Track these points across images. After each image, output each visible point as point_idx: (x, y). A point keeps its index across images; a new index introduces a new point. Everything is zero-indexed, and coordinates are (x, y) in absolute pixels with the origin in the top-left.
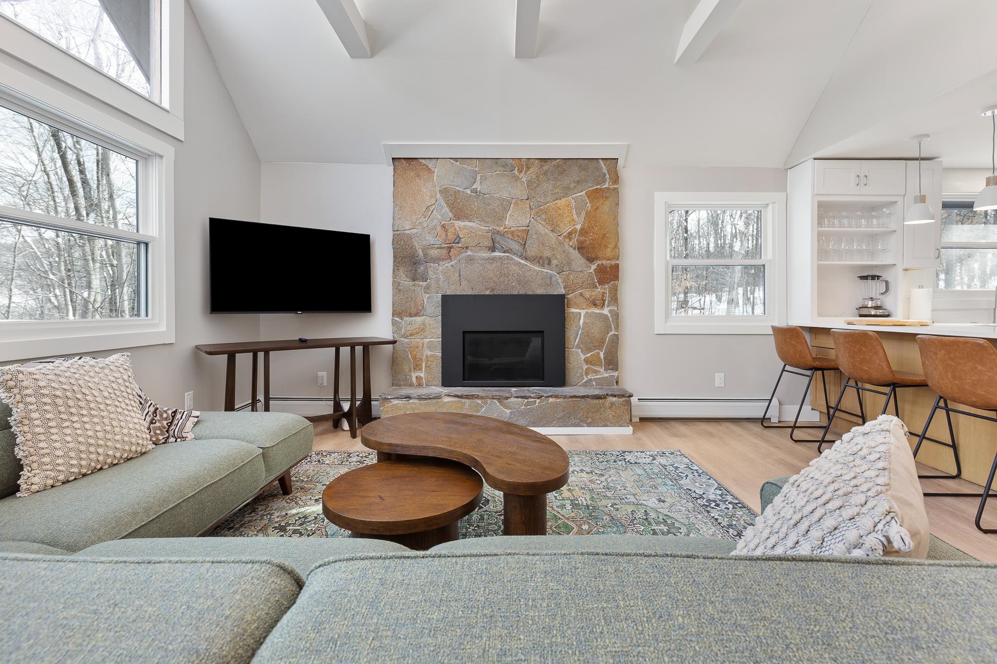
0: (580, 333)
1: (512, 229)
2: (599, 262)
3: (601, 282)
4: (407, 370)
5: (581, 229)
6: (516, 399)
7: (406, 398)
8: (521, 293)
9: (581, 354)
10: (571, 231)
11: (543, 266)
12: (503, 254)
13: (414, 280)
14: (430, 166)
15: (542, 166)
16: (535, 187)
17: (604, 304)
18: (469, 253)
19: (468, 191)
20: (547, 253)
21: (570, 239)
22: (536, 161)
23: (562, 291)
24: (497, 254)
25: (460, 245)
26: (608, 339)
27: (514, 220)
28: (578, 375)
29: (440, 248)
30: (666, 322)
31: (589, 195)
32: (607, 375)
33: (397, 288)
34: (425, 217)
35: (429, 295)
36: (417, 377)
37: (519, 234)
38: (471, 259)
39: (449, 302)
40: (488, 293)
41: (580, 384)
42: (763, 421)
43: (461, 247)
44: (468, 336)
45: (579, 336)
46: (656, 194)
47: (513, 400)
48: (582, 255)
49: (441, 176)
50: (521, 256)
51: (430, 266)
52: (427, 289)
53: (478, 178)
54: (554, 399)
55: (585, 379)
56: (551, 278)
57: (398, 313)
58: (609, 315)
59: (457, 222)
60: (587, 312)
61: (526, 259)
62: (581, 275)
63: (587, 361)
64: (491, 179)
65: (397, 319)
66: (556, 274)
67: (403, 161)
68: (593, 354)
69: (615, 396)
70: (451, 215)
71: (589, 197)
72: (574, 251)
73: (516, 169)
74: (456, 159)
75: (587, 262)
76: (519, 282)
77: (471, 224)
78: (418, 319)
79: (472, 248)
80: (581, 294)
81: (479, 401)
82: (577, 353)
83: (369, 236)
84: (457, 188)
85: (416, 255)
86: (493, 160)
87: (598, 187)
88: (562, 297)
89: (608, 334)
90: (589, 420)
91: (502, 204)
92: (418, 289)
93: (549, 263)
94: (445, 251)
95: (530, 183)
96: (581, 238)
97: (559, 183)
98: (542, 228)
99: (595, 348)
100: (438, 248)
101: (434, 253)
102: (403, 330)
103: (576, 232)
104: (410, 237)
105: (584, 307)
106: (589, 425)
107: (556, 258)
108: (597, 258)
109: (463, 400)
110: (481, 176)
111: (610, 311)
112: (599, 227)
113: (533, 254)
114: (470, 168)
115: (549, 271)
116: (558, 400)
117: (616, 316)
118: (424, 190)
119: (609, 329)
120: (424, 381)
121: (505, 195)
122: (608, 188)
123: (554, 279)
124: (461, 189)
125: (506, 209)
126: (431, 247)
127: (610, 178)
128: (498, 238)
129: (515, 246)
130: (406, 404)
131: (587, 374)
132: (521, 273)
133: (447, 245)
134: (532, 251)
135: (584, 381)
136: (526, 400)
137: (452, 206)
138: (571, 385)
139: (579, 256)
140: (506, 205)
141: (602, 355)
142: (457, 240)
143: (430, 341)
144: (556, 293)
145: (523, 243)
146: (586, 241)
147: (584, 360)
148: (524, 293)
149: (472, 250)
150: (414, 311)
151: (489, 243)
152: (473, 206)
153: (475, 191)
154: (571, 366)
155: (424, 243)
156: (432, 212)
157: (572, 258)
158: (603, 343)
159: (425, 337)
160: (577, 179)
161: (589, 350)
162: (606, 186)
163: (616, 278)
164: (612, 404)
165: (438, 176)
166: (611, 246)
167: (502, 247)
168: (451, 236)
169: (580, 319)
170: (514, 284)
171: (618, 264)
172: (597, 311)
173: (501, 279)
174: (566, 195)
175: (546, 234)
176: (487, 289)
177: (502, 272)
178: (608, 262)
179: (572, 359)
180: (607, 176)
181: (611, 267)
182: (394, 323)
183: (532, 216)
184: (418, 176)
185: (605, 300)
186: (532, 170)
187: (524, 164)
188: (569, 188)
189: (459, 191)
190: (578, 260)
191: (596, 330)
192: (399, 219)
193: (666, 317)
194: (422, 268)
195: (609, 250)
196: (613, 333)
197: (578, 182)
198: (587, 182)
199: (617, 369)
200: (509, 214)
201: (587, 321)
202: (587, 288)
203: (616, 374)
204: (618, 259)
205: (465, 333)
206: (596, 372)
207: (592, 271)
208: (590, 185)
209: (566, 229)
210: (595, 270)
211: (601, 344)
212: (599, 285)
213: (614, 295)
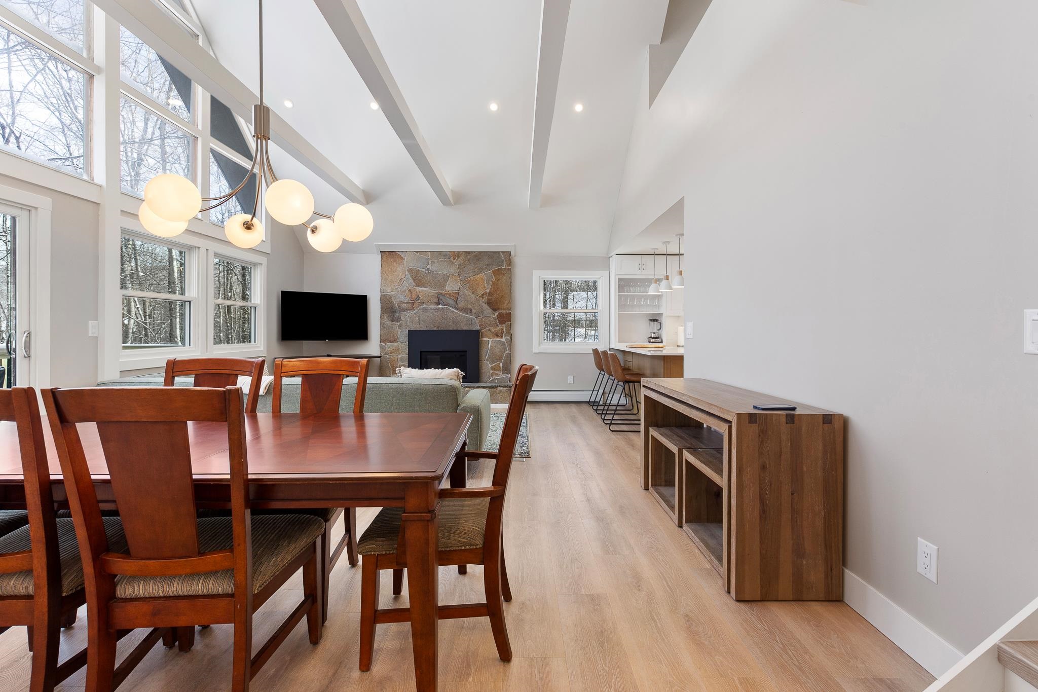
0: (488, 352)
1: (449, 292)
2: (500, 311)
4: (388, 373)
5: (489, 292)
8: (454, 329)
9: (490, 365)
10: (484, 293)
11: (467, 313)
12: (444, 307)
13: (392, 322)
14: (402, 256)
15: (467, 256)
16: (463, 268)
17: (502, 336)
18: (425, 306)
20: (470, 306)
21: (483, 298)
22: (464, 253)
23: (479, 328)
24: (440, 306)
25: (419, 301)
26: (505, 356)
27: (451, 286)
28: (487, 375)
29: (408, 303)
30: (539, 346)
31: (494, 272)
32: (504, 376)
33: (383, 326)
34: (399, 285)
35: (401, 330)
37: (453, 295)
38: (425, 310)
39: (412, 334)
40: (435, 329)
41: (489, 380)
42: (589, 402)
43: (420, 303)
44: (424, 353)
45: (488, 354)
46: (534, 272)
48: (490, 307)
49: (408, 262)
50: (455, 308)
51: (402, 313)
52: (400, 326)
53: (430, 262)
54: (469, 388)
57: (383, 340)
58: (506, 342)
59: (418, 287)
60: (492, 340)
61: (457, 309)
62: (489, 319)
63: (492, 368)
64: (437, 263)
65: (383, 343)
66: (475, 318)
67: (386, 253)
68: (496, 364)
69: (502, 387)
70: (414, 284)
71: (493, 274)
72: (485, 305)
73: (452, 257)
74: (417, 252)
75: (493, 311)
76: (454, 323)
77: (425, 289)
78: (395, 344)
80: (489, 330)
82: (487, 364)
83: (366, 296)
84: (418, 269)
85: (394, 307)
86: (438, 253)
87: (499, 268)
88: (478, 332)
89: (505, 353)
91: (444, 278)
92: (395, 326)
93: (471, 312)
94: (410, 305)
95: (459, 265)
96: (489, 297)
97: (476, 266)
98: (466, 291)
99: (497, 360)
100: (406, 303)
101: (404, 306)
102: (386, 350)
103: (486, 294)
104: (390, 296)
105: (491, 337)
107: (475, 309)
108: (498, 309)
110: (432, 262)
111: (506, 340)
112: (500, 291)
113: (461, 306)
114: (425, 257)
115: (470, 316)
117: (511, 342)
118: (399, 269)
119: (505, 349)
121: (446, 273)
122: (505, 269)
123: (473, 321)
125: (446, 281)
126: (403, 302)
128: (441, 297)
129: (451, 302)
131: (492, 376)
132: (454, 317)
133: (412, 301)
134: (460, 305)
135: (491, 379)
137: (415, 279)
138: (483, 381)
139: (488, 307)
140: (446, 278)
141: (501, 365)
142: (418, 298)
143: (402, 356)
144: (474, 329)
145: (456, 300)
146: (492, 299)
148: (456, 329)
149: (426, 304)
150: (392, 339)
151: (436, 300)
152: (427, 278)
153: (428, 270)
154: (483, 371)
155: (398, 300)
156: (404, 282)
157: (484, 309)
159: (399, 355)
160: (487, 263)
161: (493, 362)
162: (504, 267)
163: (510, 320)
164: (501, 391)
165: (407, 261)
166: (507, 302)
167: (444, 302)
168: (414, 296)
169: (489, 344)
170: (450, 324)
171: (510, 312)
173: (443, 321)
174: (481, 272)
175: (469, 295)
176: (435, 327)
177: (444, 316)
178: (505, 311)
179: (484, 367)
180: (505, 262)
181: (506, 314)
182: (381, 346)
183: (461, 284)
184: (395, 261)
185: (503, 333)
186: (461, 258)
187: (456, 255)
188: (482, 269)
189: (419, 270)
190: (487, 310)
191: (498, 350)
192: (384, 286)
193: (540, 343)
194: (397, 314)
195: (505, 304)
196: (507, 352)
197: (488, 265)
198: (493, 265)
199: (510, 373)
200: (448, 283)
201: (493, 345)
202: (493, 326)
203: (509, 376)
204: (510, 309)
205: (421, 352)
206: (497, 374)
207: (495, 316)
208: (495, 267)
209: (481, 292)
210: (497, 316)
211: (501, 358)
212: (500, 324)
213: (509, 330)
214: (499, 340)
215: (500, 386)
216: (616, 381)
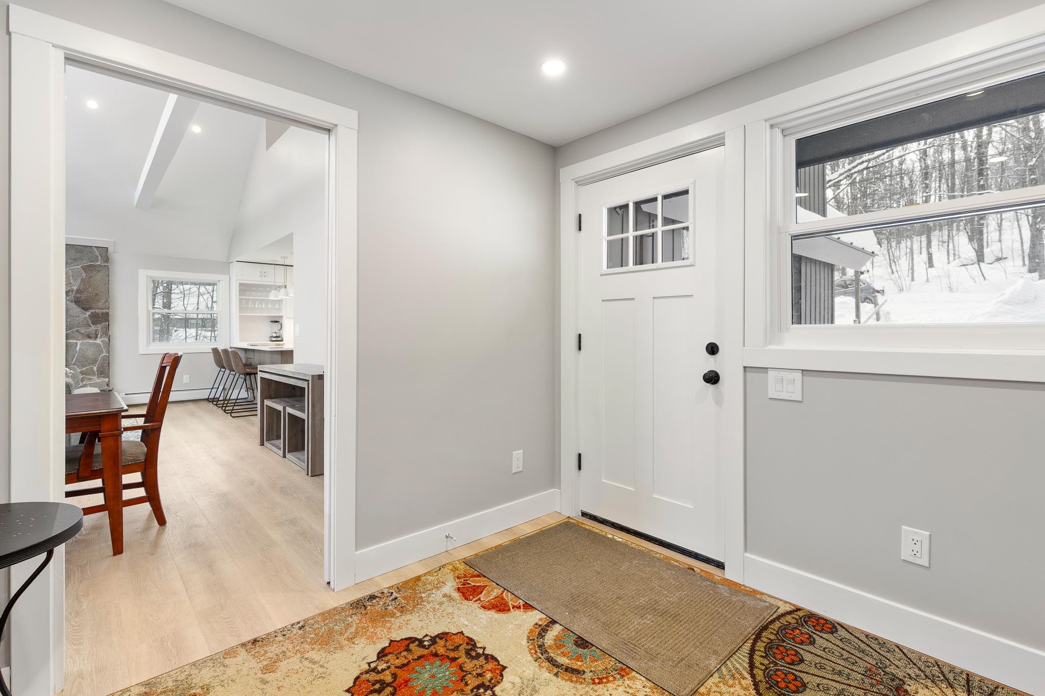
0: (77, 355)
2: (93, 311)
3: (94, 323)
5: (78, 289)
9: (78, 369)
10: (69, 290)
17: (97, 337)
26: (100, 358)
30: (147, 346)
31: (84, 268)
32: (100, 381)
45: (75, 357)
46: (140, 271)
48: (79, 306)
58: (101, 344)
60: (82, 342)
62: (77, 319)
63: (82, 373)
68: (88, 368)
71: (84, 269)
72: (71, 303)
75: (82, 310)
87: (92, 263)
89: (100, 355)
96: (78, 295)
99: (90, 364)
103: (73, 291)
105: (80, 339)
108: (91, 308)
111: (102, 341)
112: (93, 289)
117: (108, 344)
119: (101, 352)
122: (100, 265)
127: (102, 259)
131: (82, 381)
135: (81, 385)
139: (76, 306)
141: (95, 369)
146: (81, 297)
147: (80, 372)
157: (69, 307)
158: (97, 361)
160: (74, 257)
161: (83, 366)
162: (99, 263)
163: (107, 320)
166: (103, 301)
169: (76, 346)
171: (108, 312)
172: (91, 341)
178: (100, 311)
181: (103, 314)
185: (97, 335)
190: (74, 308)
191: (90, 353)
193: (148, 344)
195: (101, 303)
196: (104, 354)
197: (74, 260)
198: (82, 260)
199: (108, 377)
201: (82, 348)
202: (83, 327)
203: (107, 380)
204: (108, 309)
206: (90, 379)
207: (87, 316)
208: (85, 262)
210: (89, 315)
211: (94, 361)
212: (93, 325)
213: (106, 331)
214: (92, 341)
216: (237, 375)
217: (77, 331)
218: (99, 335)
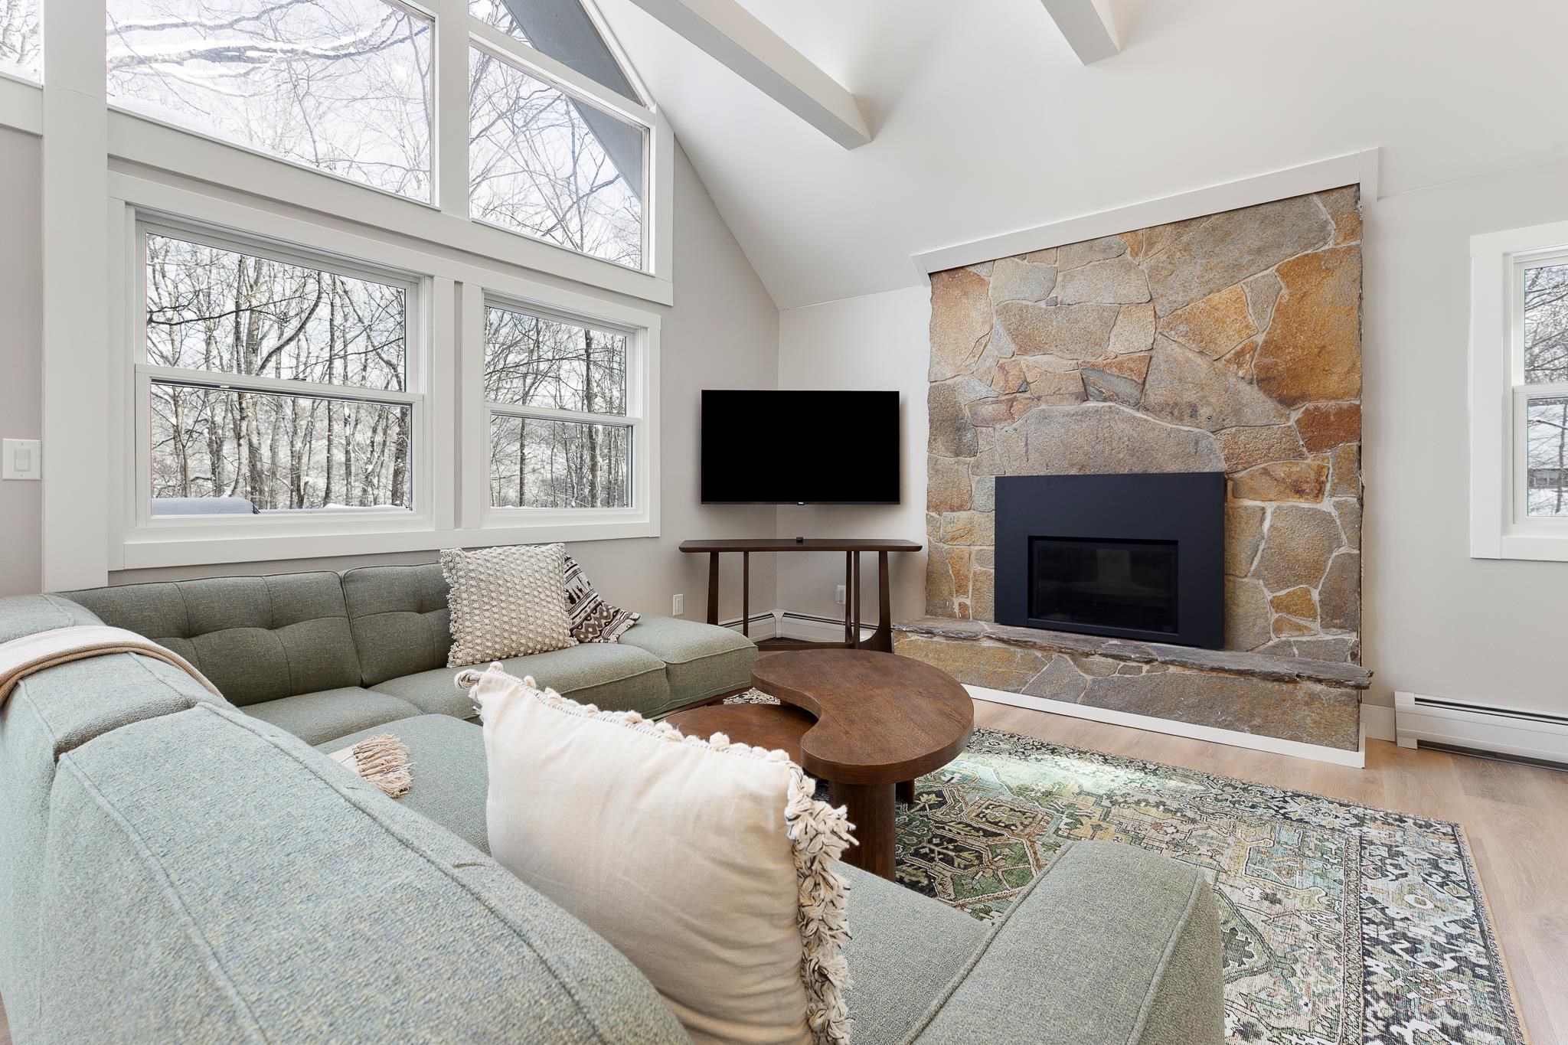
0: (1261, 548)
1: (1120, 358)
2: (1310, 405)
3: (1313, 445)
4: (946, 593)
5: (1265, 342)
6: (1103, 659)
7: (927, 633)
8: (1136, 470)
9: (1265, 590)
10: (1243, 350)
11: (1181, 419)
12: (1102, 404)
13: (957, 455)
14: (983, 275)
15: (1179, 235)
16: (1166, 277)
17: (1321, 491)
18: (1043, 406)
19: (1043, 305)
20: (1190, 396)
21: (1240, 366)
22: (1169, 229)
23: (1221, 466)
24: (1091, 404)
26: (1330, 562)
27: (1127, 340)
28: (1256, 630)
29: (997, 402)
30: (1505, 530)
31: (1283, 273)
32: (1329, 637)
33: (932, 467)
34: (974, 356)
35: (978, 478)
36: (960, 605)
37: (1132, 365)
38: (1045, 417)
39: (1006, 489)
40: (1073, 472)
41: (1262, 648)
43: (1029, 398)
44: (1038, 544)
45: (1260, 553)
46: (1476, 239)
47: (1097, 659)
48: (1269, 393)
49: (1002, 286)
50: (1137, 406)
51: (981, 432)
52: (976, 468)
53: (1059, 279)
54: (1180, 668)
55: (1274, 641)
56: (1197, 443)
57: (935, 505)
58: (1335, 513)
59: (1025, 357)
60: (1278, 507)
61: (1146, 410)
62: (1265, 433)
63: (1277, 604)
64: (1082, 277)
65: (933, 514)
66: (1209, 434)
67: (945, 274)
68: (1294, 593)
69: (1320, 681)
70: (1013, 347)
71: (1284, 276)
72: (1248, 388)
73: (1128, 251)
74: (1023, 256)
75: (1280, 407)
76: (1132, 452)
77: (1046, 358)
78: (963, 515)
79: (1048, 398)
81: (1039, 654)
82: (1256, 587)
83: (897, 394)
84: (1024, 302)
85: (960, 417)
86: (1085, 244)
87: (1309, 252)
88: (1221, 478)
89: (1331, 551)
90: (1257, 721)
91: (1101, 317)
92: (963, 469)
93: (1194, 413)
94: (1003, 407)
95: (1155, 270)
96: (1267, 360)
97: (1215, 260)
98: (1177, 351)
99: (1299, 579)
100: (993, 403)
101: (987, 410)
102: (941, 531)
103: (1254, 349)
104: (953, 389)
105: (1271, 496)
106: (1256, 730)
107: (1209, 404)
108: (1303, 397)
109: (1012, 649)
110: (1064, 276)
111: (1337, 505)
112: (1311, 334)
113: (1160, 399)
114: (1045, 265)
115: (1192, 429)
116: (1187, 672)
117: (1359, 513)
118: (974, 313)
119: (1333, 540)
120: (971, 611)
121: (1107, 299)
122: (1333, 251)
123: (1203, 443)
124: (1030, 303)
125: (1109, 325)
126: (983, 401)
127: (1338, 229)
128: (1093, 377)
129: (1125, 388)
130: (927, 642)
131: (1278, 630)
132: (1135, 435)
133: (1007, 397)
134: (1156, 394)
135: (1270, 643)
136: (1122, 664)
137: (1015, 334)
138: (1239, 649)
139: (1260, 395)
140: (1111, 317)
141: (1315, 595)
142: (1024, 386)
143: (980, 550)
144: (1207, 470)
145: (1141, 381)
146: (1276, 364)
147: (1271, 602)
148: (1140, 472)
149: (1047, 402)
150: (956, 502)
151: (1076, 387)
152: (1050, 327)
153: (1053, 302)
154: (1241, 611)
155: (972, 397)
156: (986, 346)
157: (1244, 402)
158: (1320, 570)
159: (972, 544)
160: (1257, 244)
161: (1281, 582)
162: (1330, 245)
163: (1355, 433)
164: (1313, 697)
165: (994, 289)
166: (1340, 369)
167: (1101, 392)
168: (1014, 383)
169: (1262, 520)
170: (1121, 456)
171: (1358, 406)
172: (1304, 504)
173: (1099, 447)
174: (1233, 281)
175: (1188, 361)
176: (1073, 465)
177: (1100, 435)
178: (1333, 403)
179: (1243, 598)
180: (1333, 225)
181: (1340, 413)
182: (929, 520)
183: (1159, 330)
184: (965, 293)
185: (1324, 483)
186: (1159, 246)
187: (1143, 239)
188: (1238, 267)
189: (1027, 306)
190: (1257, 403)
191: (1301, 543)
192: (938, 363)
193: (1509, 516)
194: (969, 435)
195: (1335, 378)
196: (1343, 550)
197: (1259, 251)
198: (1281, 247)
199: (1357, 628)
200: (1114, 333)
201: (1281, 525)
202: (1280, 458)
203: (1352, 638)
204: (1359, 393)
205: (1031, 539)
206: (1300, 628)
207: (1291, 422)
208: (1289, 251)
209: (1229, 343)
210: (1298, 421)
211: (1313, 572)
212: (1310, 450)
213: (1350, 470)
214: (1307, 506)
215: (1309, 678)
217: (1266, 472)
218: (1328, 486)
